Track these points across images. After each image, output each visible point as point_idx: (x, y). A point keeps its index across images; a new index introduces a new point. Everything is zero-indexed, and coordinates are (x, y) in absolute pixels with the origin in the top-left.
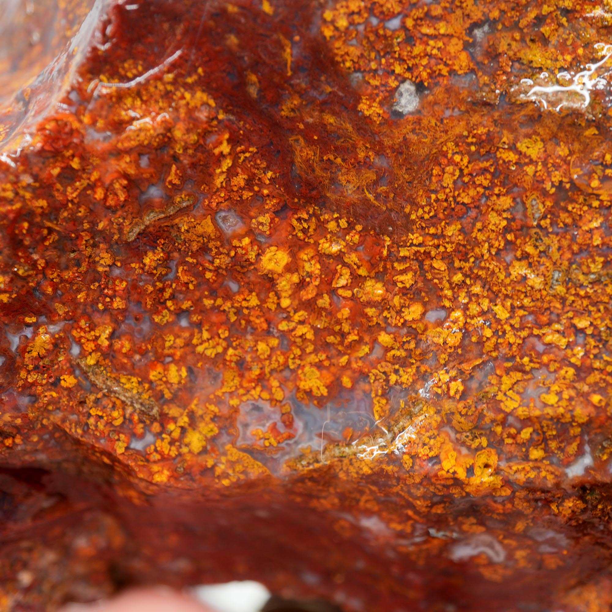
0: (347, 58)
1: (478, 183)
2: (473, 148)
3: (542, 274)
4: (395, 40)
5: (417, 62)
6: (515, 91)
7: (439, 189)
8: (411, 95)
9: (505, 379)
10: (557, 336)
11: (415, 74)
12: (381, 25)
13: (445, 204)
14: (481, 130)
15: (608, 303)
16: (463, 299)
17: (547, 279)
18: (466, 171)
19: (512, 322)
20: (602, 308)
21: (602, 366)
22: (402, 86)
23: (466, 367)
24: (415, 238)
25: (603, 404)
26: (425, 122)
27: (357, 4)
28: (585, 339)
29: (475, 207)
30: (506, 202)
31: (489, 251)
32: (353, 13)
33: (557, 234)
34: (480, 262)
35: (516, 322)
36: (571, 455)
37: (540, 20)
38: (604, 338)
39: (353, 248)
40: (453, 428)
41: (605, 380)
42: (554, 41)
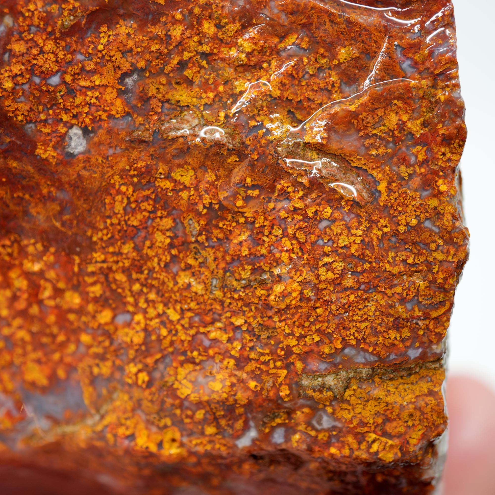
0: (18, 113)
1: (143, 208)
2: (135, 180)
3: (203, 282)
4: (58, 94)
5: (80, 110)
6: (166, 129)
7: (112, 215)
8: (79, 138)
9: (180, 370)
10: (219, 332)
11: (81, 120)
12: (44, 82)
13: (119, 227)
14: (140, 164)
15: (258, 304)
16: (143, 304)
17: (207, 286)
18: (132, 199)
19: (183, 322)
20: (253, 308)
21: (256, 357)
22: (70, 131)
23: (150, 361)
24: (98, 256)
25: (259, 389)
26: (93, 160)
27: (19, 68)
28: (242, 335)
29: (143, 228)
30: (167, 223)
31: (159, 264)
32: (16, 75)
33: (213, 247)
34: (153, 273)
35: (185, 322)
36: (239, 430)
37: (182, 65)
38: (257, 333)
39: (50, 266)
40: (143, 411)
41: (259, 369)
42: (197, 81)
